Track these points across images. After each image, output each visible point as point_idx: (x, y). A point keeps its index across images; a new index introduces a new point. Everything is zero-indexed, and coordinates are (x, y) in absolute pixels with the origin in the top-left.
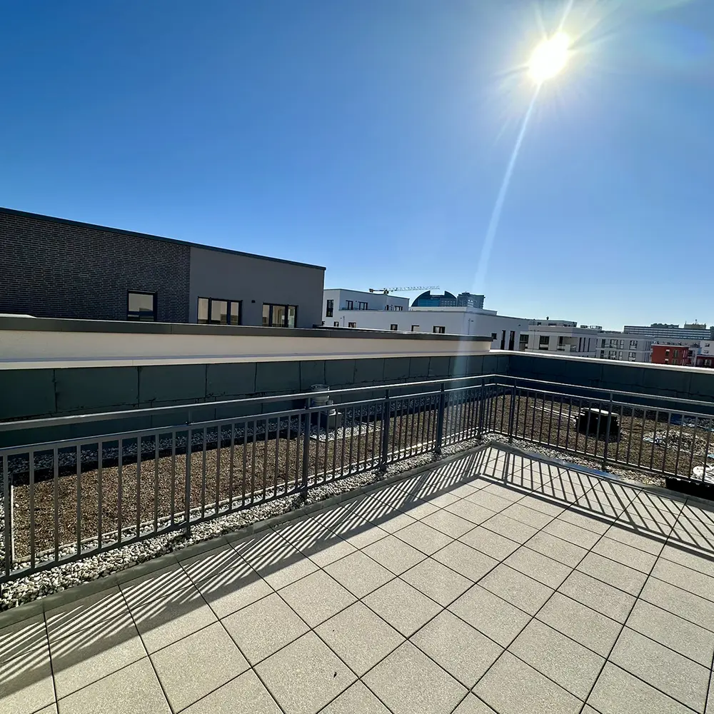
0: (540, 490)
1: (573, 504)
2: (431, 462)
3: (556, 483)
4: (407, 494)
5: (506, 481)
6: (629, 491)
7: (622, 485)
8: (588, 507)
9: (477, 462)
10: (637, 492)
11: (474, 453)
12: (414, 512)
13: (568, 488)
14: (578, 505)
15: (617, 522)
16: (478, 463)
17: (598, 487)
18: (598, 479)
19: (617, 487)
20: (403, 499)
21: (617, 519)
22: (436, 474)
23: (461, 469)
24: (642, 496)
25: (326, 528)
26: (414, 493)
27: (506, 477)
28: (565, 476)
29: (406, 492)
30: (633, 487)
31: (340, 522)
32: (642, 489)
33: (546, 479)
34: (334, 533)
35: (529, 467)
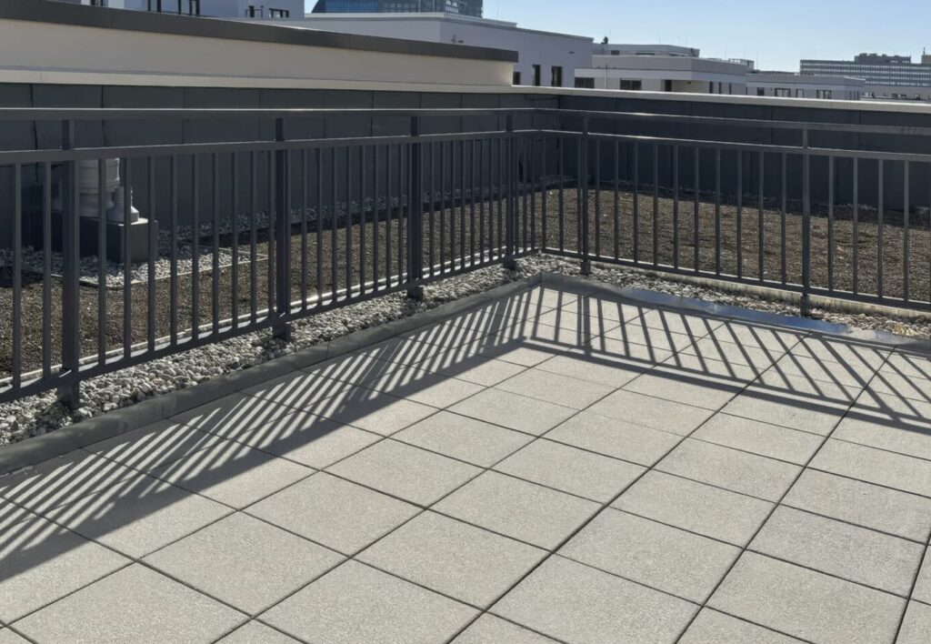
0: (672, 362)
1: (750, 383)
2: (400, 317)
3: (706, 347)
4: (348, 387)
5: (588, 348)
6: (867, 354)
7: (850, 343)
8: (785, 387)
9: (512, 315)
10: (885, 354)
11: (503, 299)
12: (374, 421)
13: (734, 355)
14: (762, 385)
15: (853, 409)
16: (516, 318)
17: (800, 351)
18: (797, 335)
19: (841, 349)
20: (341, 396)
21: (853, 403)
22: (417, 344)
23: (476, 331)
24: (896, 359)
25: (140, 473)
26: (368, 381)
27: (588, 340)
28: (722, 333)
29: (346, 383)
30: (875, 346)
31: (180, 456)
32: (894, 349)
33: (681, 341)
34: (164, 480)
35: (638, 321)
